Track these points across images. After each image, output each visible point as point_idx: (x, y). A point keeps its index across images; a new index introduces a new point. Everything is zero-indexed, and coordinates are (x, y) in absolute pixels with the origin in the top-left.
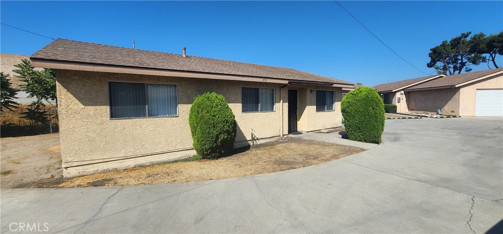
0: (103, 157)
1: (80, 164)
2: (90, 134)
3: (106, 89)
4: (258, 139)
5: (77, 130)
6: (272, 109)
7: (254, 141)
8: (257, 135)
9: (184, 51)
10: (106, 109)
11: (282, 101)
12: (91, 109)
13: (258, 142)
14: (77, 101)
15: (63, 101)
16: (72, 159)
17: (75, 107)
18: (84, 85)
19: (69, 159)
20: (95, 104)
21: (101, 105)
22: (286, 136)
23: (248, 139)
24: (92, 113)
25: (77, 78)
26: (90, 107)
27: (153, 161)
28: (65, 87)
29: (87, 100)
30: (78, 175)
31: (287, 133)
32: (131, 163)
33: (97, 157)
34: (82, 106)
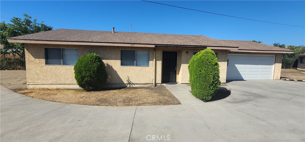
0: (42, 82)
1: (33, 84)
2: (37, 71)
3: (43, 51)
4: (133, 84)
5: (32, 69)
6: (148, 65)
7: (131, 85)
8: (133, 81)
9: (113, 29)
10: (43, 61)
11: (154, 59)
12: (37, 60)
13: (134, 86)
14: (32, 57)
15: (27, 56)
16: (30, 81)
17: (31, 59)
18: (35, 50)
19: (29, 81)
20: (39, 58)
21: (41, 59)
22: (160, 84)
23: (125, 83)
24: (38, 62)
25: (32, 46)
26: (37, 59)
27: (65, 87)
28: (28, 50)
29: (36, 56)
30: (33, 88)
31: (161, 83)
32: (55, 87)
33: (39, 82)
34: (34, 59)
